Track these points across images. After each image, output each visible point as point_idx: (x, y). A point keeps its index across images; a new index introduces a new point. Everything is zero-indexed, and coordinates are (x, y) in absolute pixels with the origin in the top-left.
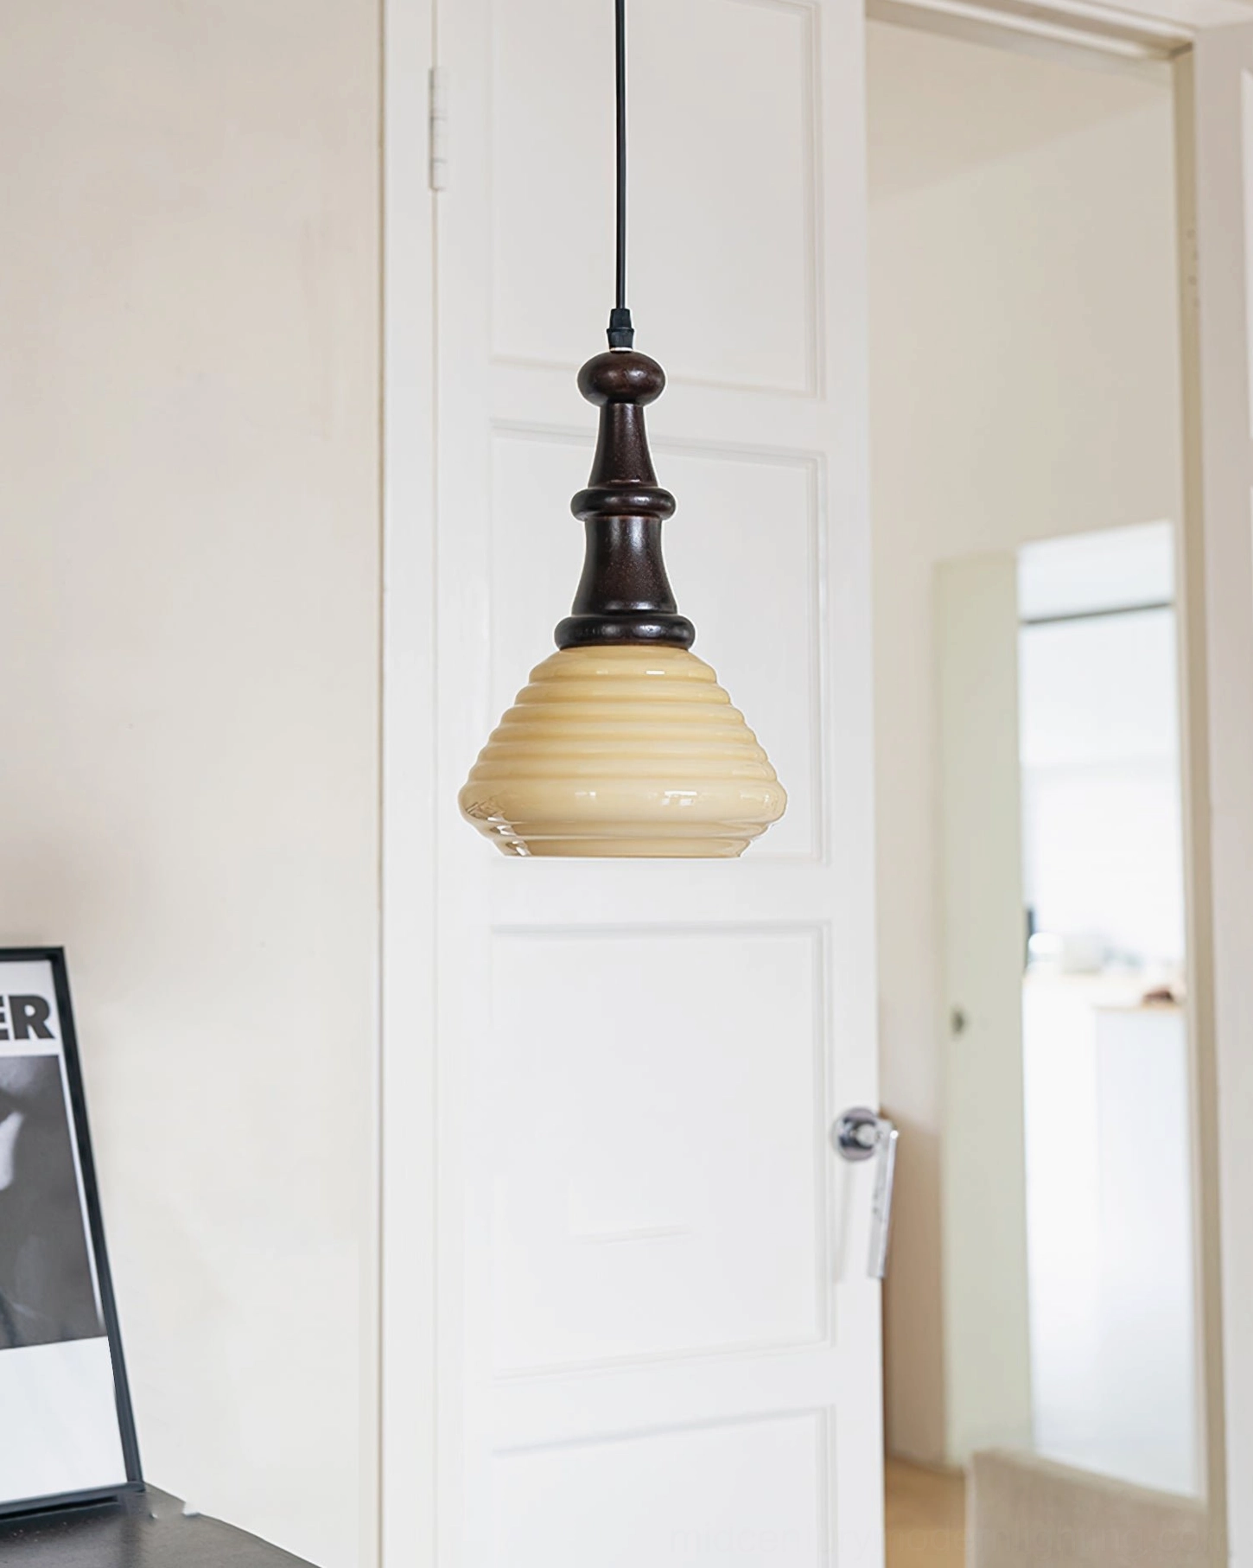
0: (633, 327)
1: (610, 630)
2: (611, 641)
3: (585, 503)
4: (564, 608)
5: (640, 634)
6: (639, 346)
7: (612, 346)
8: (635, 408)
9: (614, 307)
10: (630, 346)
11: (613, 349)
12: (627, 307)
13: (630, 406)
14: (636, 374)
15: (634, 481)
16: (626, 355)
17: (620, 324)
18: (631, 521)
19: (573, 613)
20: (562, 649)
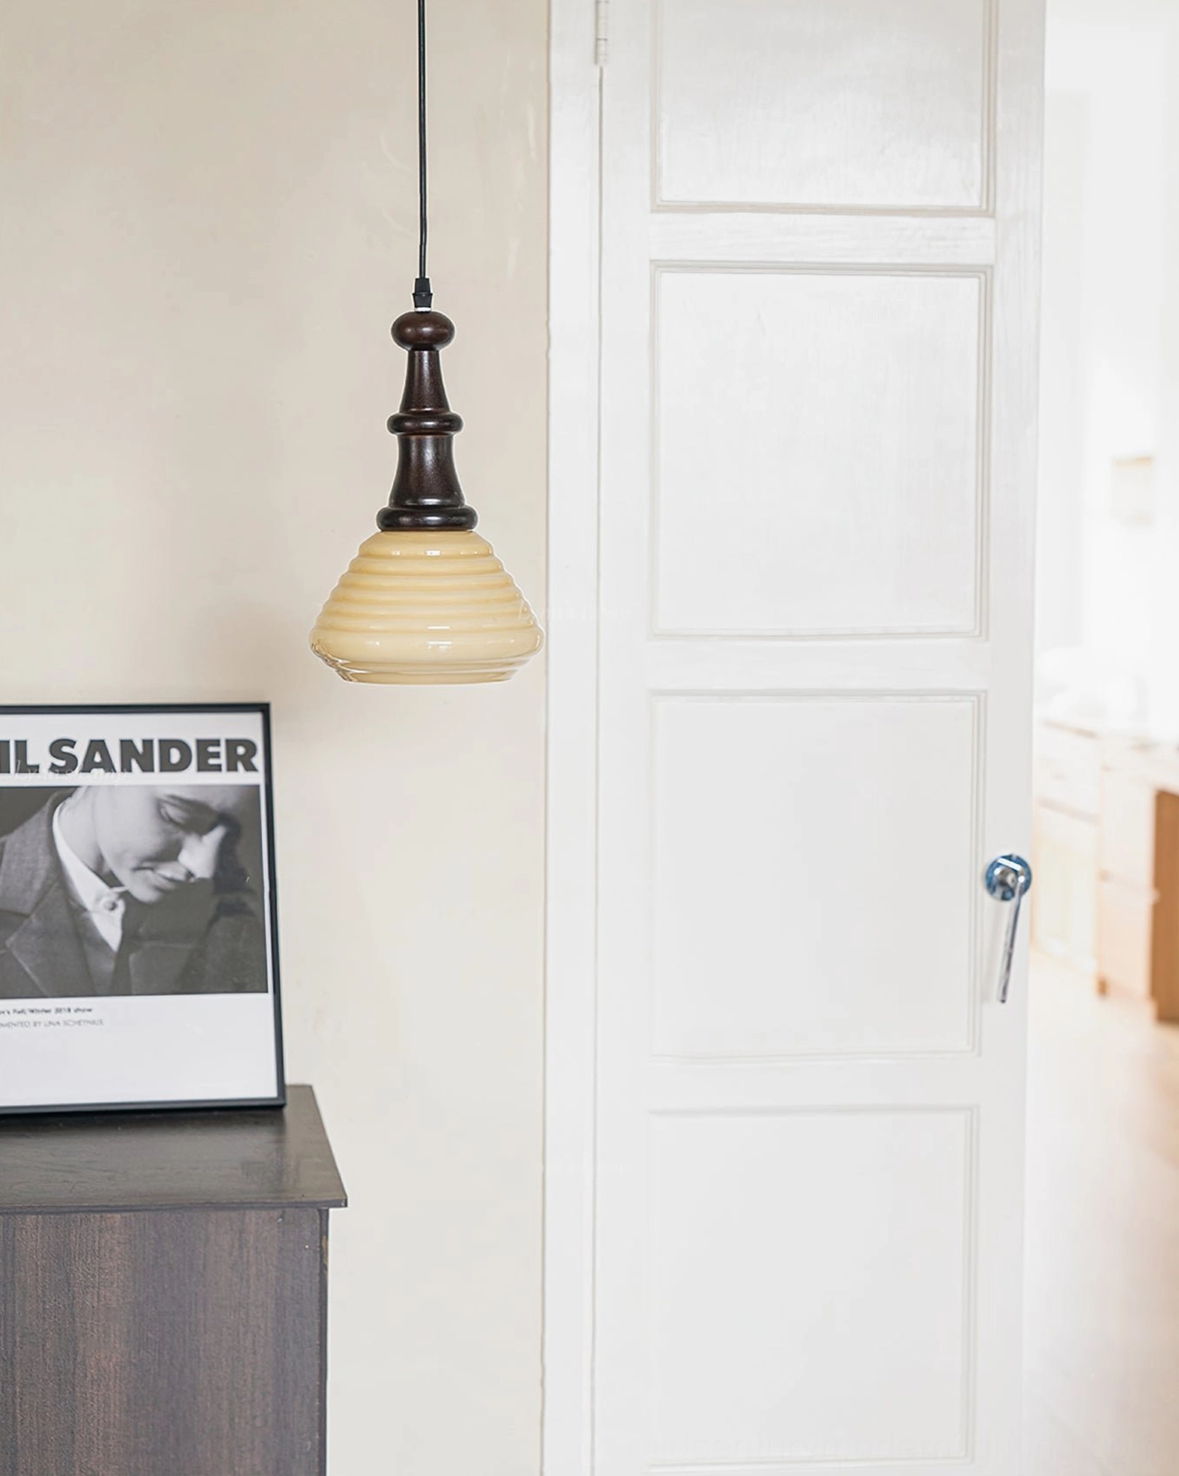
0: (432, 292)
1: (405, 520)
2: (405, 528)
3: (396, 424)
4: (384, 501)
5: (429, 523)
6: (436, 307)
7: (416, 306)
8: (430, 355)
9: (418, 277)
10: (430, 307)
11: (420, 309)
12: (427, 277)
13: (426, 353)
14: (427, 330)
15: (427, 409)
16: (425, 315)
17: (422, 291)
18: (425, 439)
19: (390, 505)
20: (383, 531)
